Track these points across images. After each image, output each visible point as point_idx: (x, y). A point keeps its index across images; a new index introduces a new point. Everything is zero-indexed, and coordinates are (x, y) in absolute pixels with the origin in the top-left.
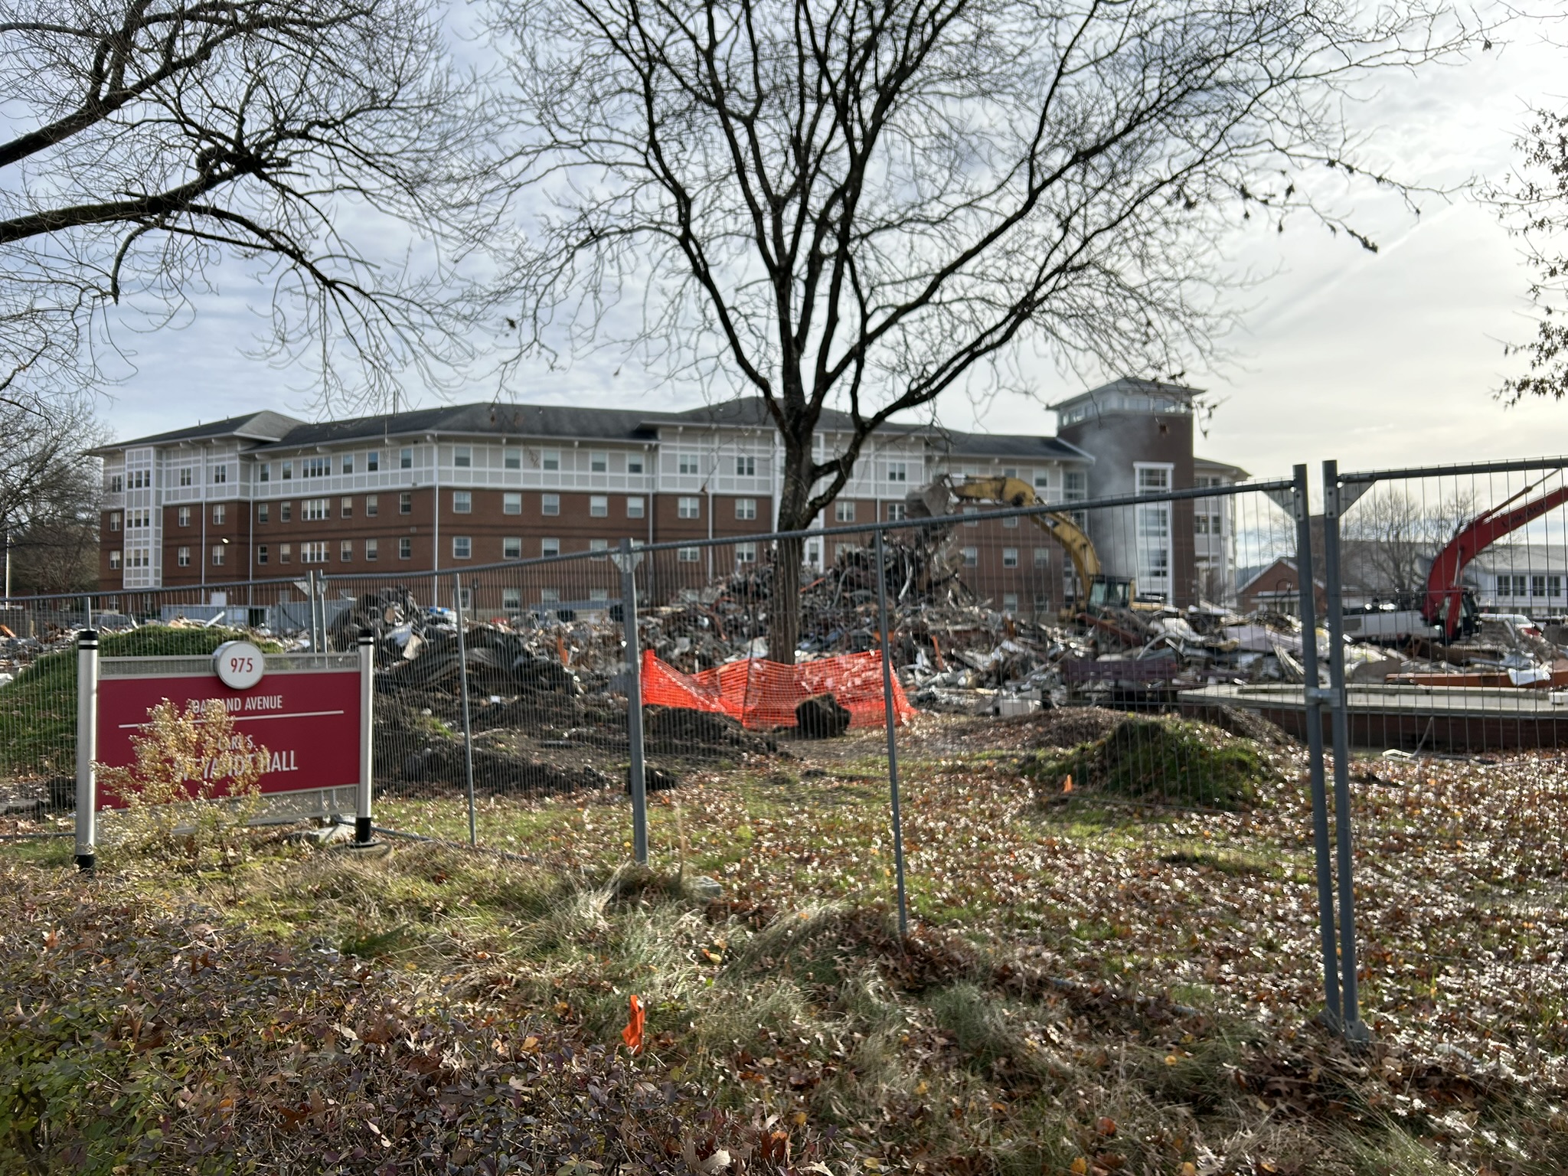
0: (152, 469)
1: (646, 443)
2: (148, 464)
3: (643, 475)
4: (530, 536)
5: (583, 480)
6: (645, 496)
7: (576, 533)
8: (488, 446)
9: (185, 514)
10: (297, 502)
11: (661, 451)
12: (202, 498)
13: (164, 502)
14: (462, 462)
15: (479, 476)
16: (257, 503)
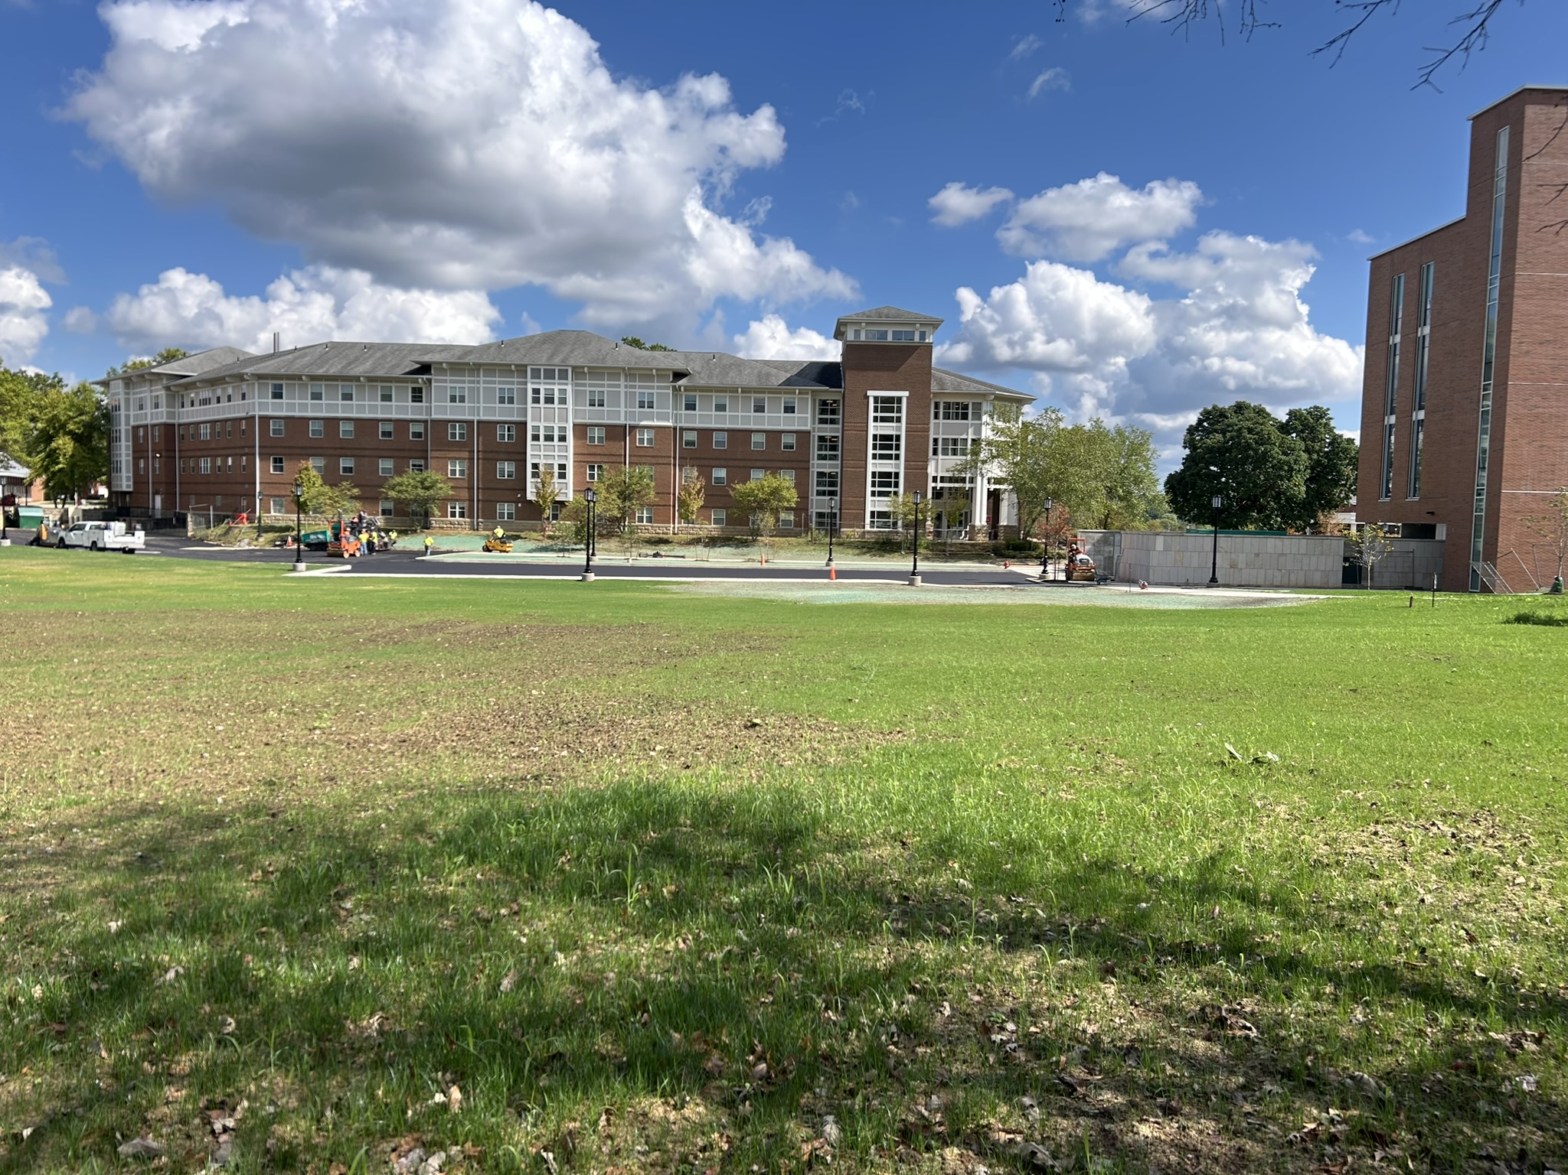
0: (122, 397)
1: (422, 378)
2: (119, 394)
3: (423, 404)
4: (330, 456)
5: (373, 408)
6: (425, 422)
7: (367, 453)
8: (296, 382)
9: (141, 433)
10: (198, 423)
11: (433, 384)
12: (149, 421)
13: (132, 423)
14: (278, 395)
15: (291, 407)
16: (180, 425)
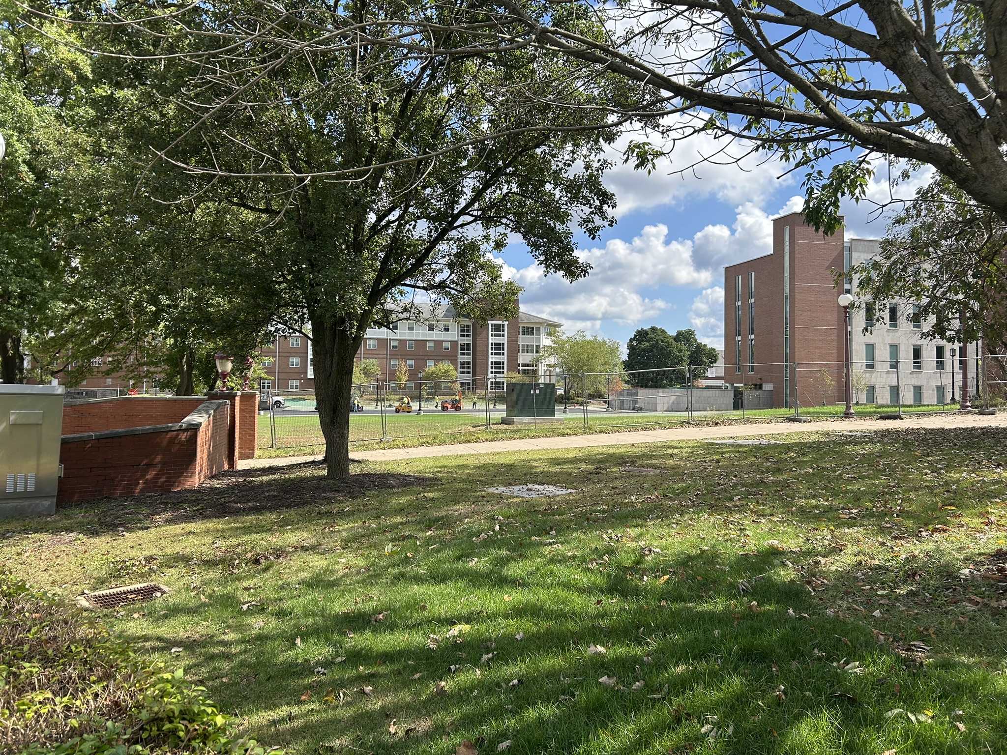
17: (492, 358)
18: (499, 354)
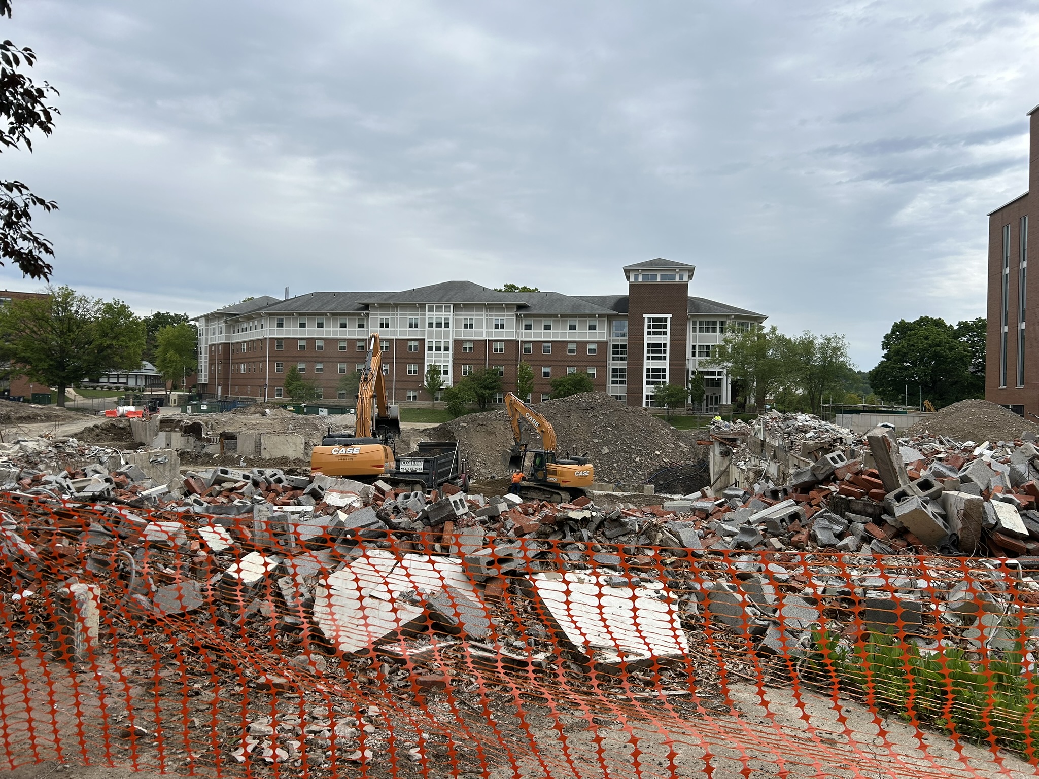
0: (204, 328)
1: (364, 313)
2: (203, 325)
3: (365, 329)
4: (310, 361)
5: (335, 332)
6: (365, 340)
7: (331, 360)
8: (291, 318)
9: (213, 349)
10: (241, 343)
11: (371, 317)
12: (216, 342)
13: (209, 343)
15: (288, 332)
17: (647, 364)
18: (659, 358)
